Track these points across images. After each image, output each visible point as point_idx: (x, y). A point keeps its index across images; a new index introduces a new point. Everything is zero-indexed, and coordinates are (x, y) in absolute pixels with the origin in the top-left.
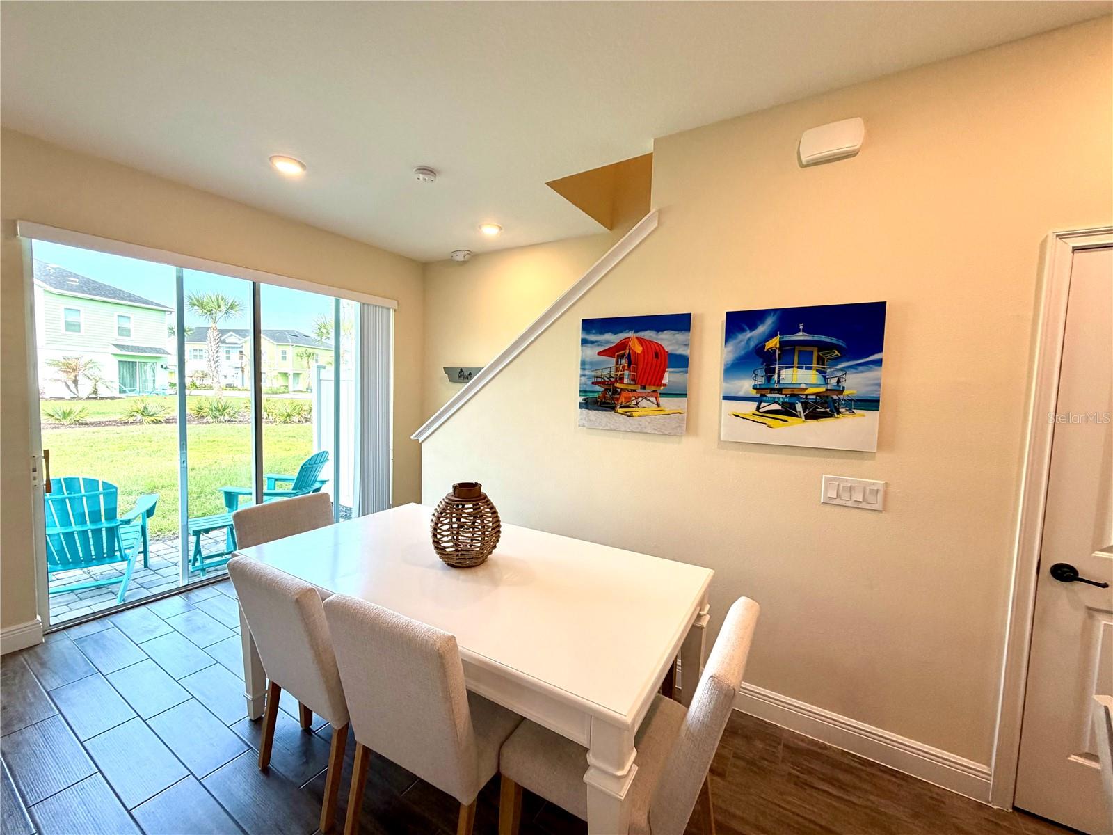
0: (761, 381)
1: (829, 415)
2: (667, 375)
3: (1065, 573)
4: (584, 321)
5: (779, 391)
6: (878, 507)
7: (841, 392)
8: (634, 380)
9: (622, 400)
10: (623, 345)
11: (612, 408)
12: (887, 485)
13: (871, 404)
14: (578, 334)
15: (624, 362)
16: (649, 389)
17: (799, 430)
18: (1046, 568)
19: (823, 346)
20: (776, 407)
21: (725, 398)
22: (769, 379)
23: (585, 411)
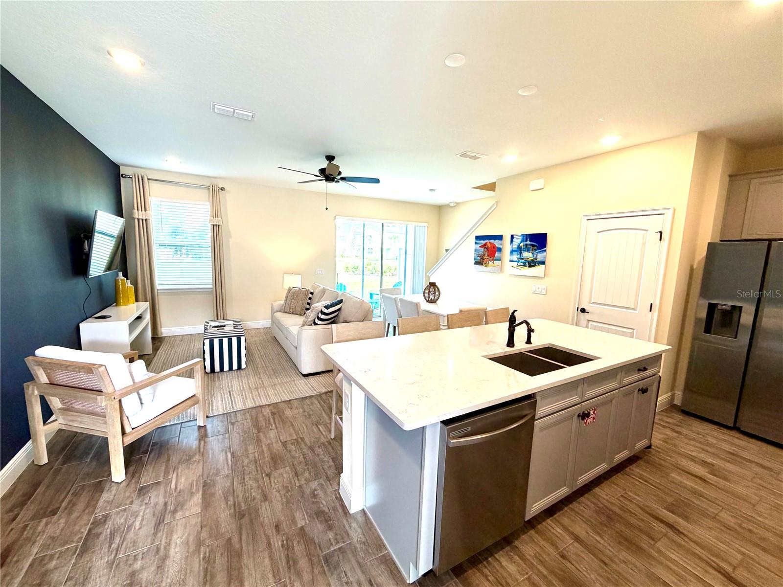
0: (519, 256)
1: (534, 266)
2: (496, 254)
3: (583, 310)
4: (476, 237)
5: (523, 259)
6: (545, 293)
7: (536, 259)
8: (488, 255)
9: (485, 262)
10: (485, 245)
11: (482, 264)
12: (547, 287)
13: (543, 263)
14: (474, 240)
15: (486, 250)
16: (491, 259)
17: (527, 271)
18: (579, 310)
19: (533, 246)
20: (522, 264)
21: (510, 261)
22: (520, 255)
23: (475, 265)
